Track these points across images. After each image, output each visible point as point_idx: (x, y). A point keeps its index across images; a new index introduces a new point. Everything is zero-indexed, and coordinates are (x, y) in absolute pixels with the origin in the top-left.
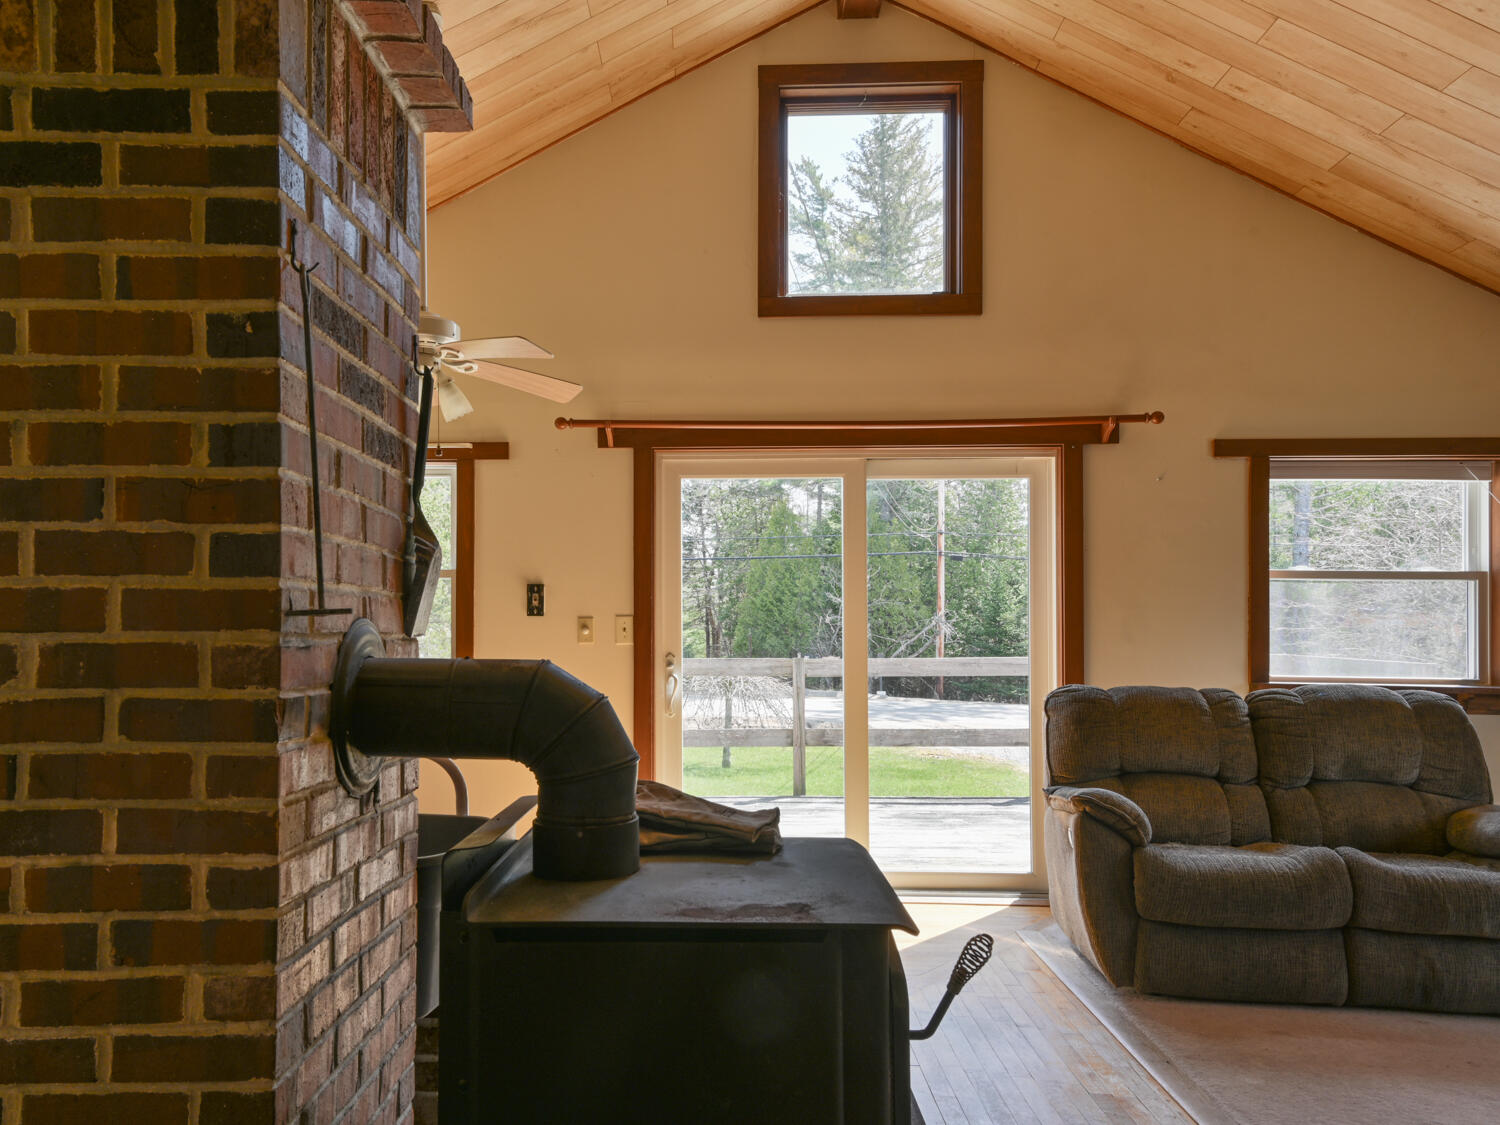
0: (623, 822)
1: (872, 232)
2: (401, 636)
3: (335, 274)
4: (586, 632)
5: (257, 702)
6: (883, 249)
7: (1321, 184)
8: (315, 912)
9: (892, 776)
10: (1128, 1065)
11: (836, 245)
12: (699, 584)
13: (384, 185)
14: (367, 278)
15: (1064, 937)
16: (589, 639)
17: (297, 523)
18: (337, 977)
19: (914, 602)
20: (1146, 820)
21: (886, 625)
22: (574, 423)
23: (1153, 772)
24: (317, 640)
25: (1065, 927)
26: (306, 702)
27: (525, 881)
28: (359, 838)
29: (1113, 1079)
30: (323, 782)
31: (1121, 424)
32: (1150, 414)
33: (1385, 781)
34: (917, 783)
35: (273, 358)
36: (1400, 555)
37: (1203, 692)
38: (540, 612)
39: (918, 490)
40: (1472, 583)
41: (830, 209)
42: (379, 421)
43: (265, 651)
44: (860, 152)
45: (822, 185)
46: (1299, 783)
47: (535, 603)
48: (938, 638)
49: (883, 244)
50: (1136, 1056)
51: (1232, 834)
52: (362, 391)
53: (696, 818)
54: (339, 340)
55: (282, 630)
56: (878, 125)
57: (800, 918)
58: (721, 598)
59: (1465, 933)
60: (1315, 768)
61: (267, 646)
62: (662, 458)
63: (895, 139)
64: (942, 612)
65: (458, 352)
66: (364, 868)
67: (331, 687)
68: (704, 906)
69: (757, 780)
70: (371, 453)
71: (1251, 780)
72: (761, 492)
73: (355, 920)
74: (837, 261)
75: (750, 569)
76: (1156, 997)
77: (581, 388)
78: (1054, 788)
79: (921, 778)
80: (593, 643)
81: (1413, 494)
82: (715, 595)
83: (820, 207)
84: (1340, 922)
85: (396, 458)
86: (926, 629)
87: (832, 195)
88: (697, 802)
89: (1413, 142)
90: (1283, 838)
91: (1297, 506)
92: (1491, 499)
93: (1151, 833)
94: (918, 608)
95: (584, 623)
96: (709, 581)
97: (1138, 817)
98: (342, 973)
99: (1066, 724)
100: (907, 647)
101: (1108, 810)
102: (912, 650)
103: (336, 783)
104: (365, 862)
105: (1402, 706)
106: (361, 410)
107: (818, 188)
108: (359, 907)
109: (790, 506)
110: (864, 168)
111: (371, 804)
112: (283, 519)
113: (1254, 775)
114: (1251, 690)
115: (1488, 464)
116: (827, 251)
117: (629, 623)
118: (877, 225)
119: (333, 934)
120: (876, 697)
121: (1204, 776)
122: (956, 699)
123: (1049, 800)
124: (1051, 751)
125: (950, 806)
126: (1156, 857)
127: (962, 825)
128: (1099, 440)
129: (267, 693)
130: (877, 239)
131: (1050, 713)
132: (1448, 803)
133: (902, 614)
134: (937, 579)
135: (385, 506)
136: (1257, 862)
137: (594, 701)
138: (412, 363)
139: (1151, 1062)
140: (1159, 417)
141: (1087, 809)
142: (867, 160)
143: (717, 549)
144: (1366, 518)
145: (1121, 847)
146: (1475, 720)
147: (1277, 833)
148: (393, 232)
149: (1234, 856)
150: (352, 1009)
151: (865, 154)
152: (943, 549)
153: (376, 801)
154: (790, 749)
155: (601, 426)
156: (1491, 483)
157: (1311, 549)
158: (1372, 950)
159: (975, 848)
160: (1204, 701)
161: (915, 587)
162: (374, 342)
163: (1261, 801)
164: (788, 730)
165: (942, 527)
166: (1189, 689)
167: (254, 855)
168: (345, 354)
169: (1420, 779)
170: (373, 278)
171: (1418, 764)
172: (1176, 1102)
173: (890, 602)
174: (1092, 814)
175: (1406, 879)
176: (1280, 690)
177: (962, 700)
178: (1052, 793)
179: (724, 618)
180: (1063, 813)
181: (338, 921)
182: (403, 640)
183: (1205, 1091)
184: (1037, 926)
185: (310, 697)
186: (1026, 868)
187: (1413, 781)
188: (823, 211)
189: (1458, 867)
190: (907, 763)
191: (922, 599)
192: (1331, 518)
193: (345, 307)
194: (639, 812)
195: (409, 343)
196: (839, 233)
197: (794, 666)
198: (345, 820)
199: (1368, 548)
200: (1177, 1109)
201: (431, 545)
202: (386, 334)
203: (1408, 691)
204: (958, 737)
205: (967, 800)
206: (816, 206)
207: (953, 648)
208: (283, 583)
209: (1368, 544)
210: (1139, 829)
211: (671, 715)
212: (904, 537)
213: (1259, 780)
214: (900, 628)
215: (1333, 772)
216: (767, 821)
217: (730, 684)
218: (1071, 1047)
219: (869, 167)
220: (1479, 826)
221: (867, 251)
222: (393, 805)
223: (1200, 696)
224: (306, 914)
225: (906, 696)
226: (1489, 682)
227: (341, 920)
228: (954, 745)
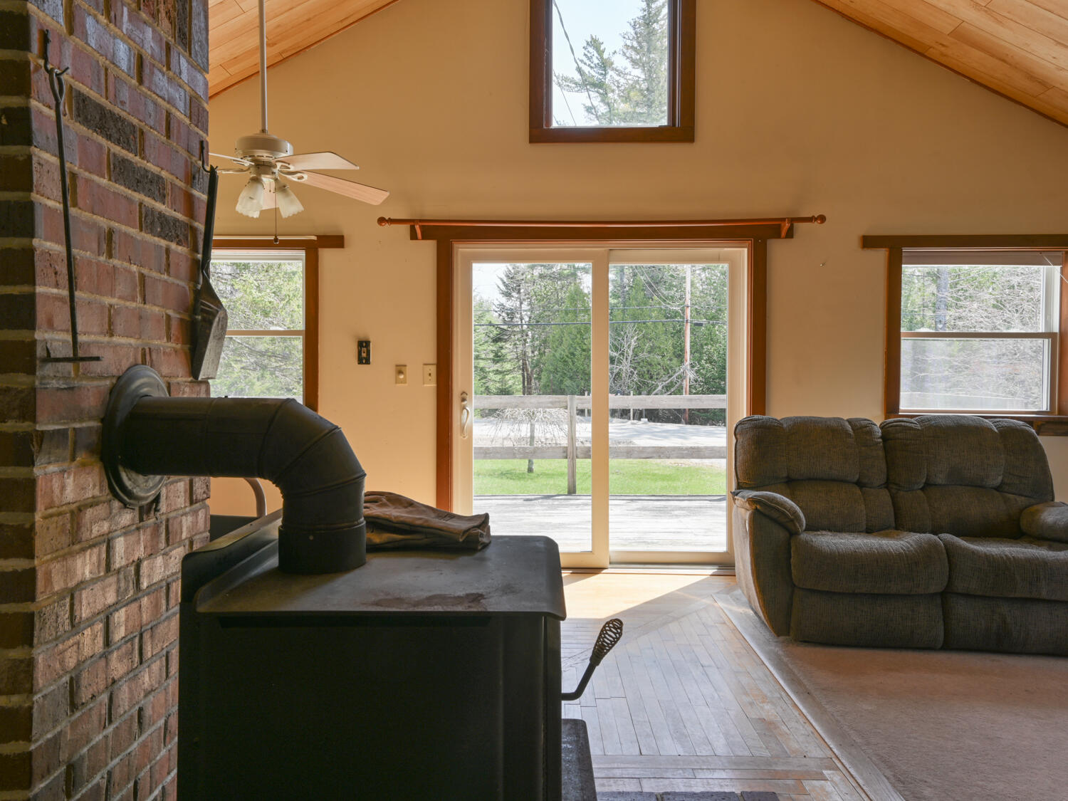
0: (350, 527)
1: (641, 90)
2: (190, 379)
3: (103, 81)
4: (402, 377)
5: (16, 434)
6: (649, 104)
7: (943, 45)
8: (84, 602)
9: (648, 479)
10: (779, 696)
11: (615, 100)
12: (518, 343)
13: (163, 14)
14: (144, 89)
15: (745, 599)
16: (404, 381)
17: (57, 285)
18: (112, 652)
19: (668, 355)
20: (802, 515)
21: (648, 371)
22: (391, 221)
23: (812, 479)
24: (84, 382)
25: (745, 592)
26: (70, 433)
27: (271, 573)
28: (139, 539)
29: (767, 707)
30: (93, 497)
31: (796, 224)
32: (816, 216)
33: (977, 485)
34: (665, 483)
35: (25, 147)
36: (1009, 322)
37: (849, 421)
38: (368, 362)
39: (672, 276)
40: (1046, 341)
41: (611, 73)
42: (160, 207)
43: (22, 391)
44: (633, 32)
45: (605, 56)
46: (916, 487)
47: (364, 355)
48: (684, 381)
49: (649, 99)
50: (786, 689)
51: (867, 525)
52: (138, 181)
53: (418, 522)
54: (109, 137)
55: (37, 373)
56: (646, 13)
57: (469, 607)
58: (533, 352)
59: (1028, 596)
60: (927, 475)
61: (24, 387)
62: (459, 248)
63: (658, 23)
64: (688, 363)
65: (289, 164)
66: (145, 563)
67: (102, 420)
68: (398, 596)
69: (552, 482)
70: (152, 232)
71: (881, 485)
72: (560, 276)
73: (134, 606)
74: (616, 111)
75: (553, 332)
76: (806, 644)
77: (388, 194)
78: (738, 491)
79: (668, 480)
80: (406, 385)
81: (1019, 279)
82: (529, 350)
83: (604, 72)
84: (939, 588)
85: (181, 237)
86: (676, 374)
87: (612, 64)
88: (424, 509)
89: (1009, 12)
90: (903, 528)
91: (938, 287)
92: (1062, 280)
93: (804, 525)
94: (671, 360)
95: (400, 370)
96: (525, 340)
97: (795, 513)
98: (118, 648)
99: (749, 444)
100: (663, 388)
101: (774, 508)
102: (667, 389)
103: (110, 497)
104: (146, 559)
105: (991, 430)
106: (137, 196)
107: (602, 58)
108: (140, 594)
109: (582, 287)
110: (635, 44)
111: (152, 512)
112: (37, 282)
113: (885, 481)
114: (886, 418)
115: (1060, 254)
116: (608, 104)
117: (433, 369)
118: (644, 86)
119: (108, 618)
120: (640, 422)
121: (848, 482)
122: (697, 424)
123: (734, 499)
124: (738, 464)
125: (678, 502)
126: (807, 542)
127: (685, 516)
128: (778, 236)
129: (24, 426)
130: (645, 96)
131: (738, 436)
132: (1022, 501)
133: (659, 364)
134: (684, 339)
135: (169, 274)
136: (881, 546)
137: (327, 431)
138: (200, 163)
139: (796, 693)
140: (822, 219)
141: (758, 507)
142: (638, 38)
143: (530, 318)
144: (987, 296)
145: (782, 535)
146: (1043, 440)
147: (899, 524)
148: (174, 55)
149: (865, 541)
150: (131, 675)
151: (636, 34)
152: (689, 318)
153: (156, 510)
154: (566, 460)
155: (412, 224)
156: (1062, 269)
157: (947, 318)
158: (961, 609)
159: (692, 532)
160: (849, 427)
161: (668, 344)
162: (152, 142)
163: (888, 499)
164: (564, 447)
165: (688, 302)
166: (839, 418)
167: (13, 559)
168: (116, 149)
169: (1002, 483)
170: (149, 89)
171: (1002, 472)
172: (811, 724)
173: (651, 356)
174: (762, 510)
175: (988, 558)
176: (905, 419)
177: (701, 424)
178: (737, 495)
179: (534, 367)
180: (743, 509)
181: (115, 607)
182: (191, 382)
183: (832, 715)
184: (729, 590)
185: (74, 429)
186: (723, 549)
187: (997, 485)
188: (605, 75)
189: (1026, 548)
190: (658, 469)
191: (674, 353)
192: (960, 296)
193: (117, 110)
194: (366, 517)
195: (197, 147)
196: (617, 92)
197: (568, 400)
198: (120, 527)
199: (986, 317)
200: (810, 729)
201: (215, 308)
202: (168, 137)
203: (998, 420)
204: (686, 452)
205: (692, 497)
206: (600, 72)
207: (695, 388)
208: (38, 335)
209: (986, 314)
210: (795, 521)
211: (464, 437)
212: (661, 309)
213: (887, 485)
214: (658, 374)
215: (940, 479)
216: (476, 524)
217: (533, 413)
218: (739, 682)
219: (639, 43)
220: (1042, 517)
221: (637, 104)
222: (181, 512)
223: (847, 423)
224: (72, 605)
225: (663, 422)
226: (1057, 412)
227: (118, 606)
228: (683, 458)
